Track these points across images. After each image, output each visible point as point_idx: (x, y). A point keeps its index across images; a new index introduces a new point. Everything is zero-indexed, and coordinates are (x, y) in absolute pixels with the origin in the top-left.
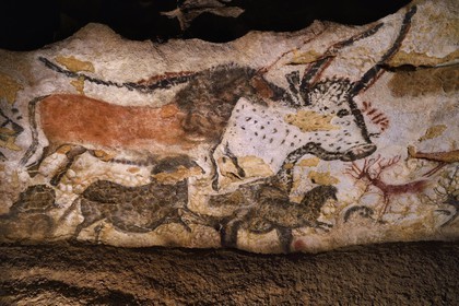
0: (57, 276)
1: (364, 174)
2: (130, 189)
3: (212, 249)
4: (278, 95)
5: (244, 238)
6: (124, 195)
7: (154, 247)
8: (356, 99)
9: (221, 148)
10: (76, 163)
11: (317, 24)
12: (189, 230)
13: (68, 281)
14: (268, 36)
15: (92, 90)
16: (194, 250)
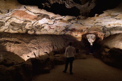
0: (7, 39)
1: (50, 27)
2: (17, 24)
3: (24, 33)
4: (49, 18)
5: (29, 32)
6: (16, 25)
7: (16, 33)
8: (56, 21)
9: (37, 22)
10: (11, 19)
11: (58, 14)
12: (22, 30)
13: (9, 40)
14: (53, 14)
15: (27, 12)
16: (22, 34)
